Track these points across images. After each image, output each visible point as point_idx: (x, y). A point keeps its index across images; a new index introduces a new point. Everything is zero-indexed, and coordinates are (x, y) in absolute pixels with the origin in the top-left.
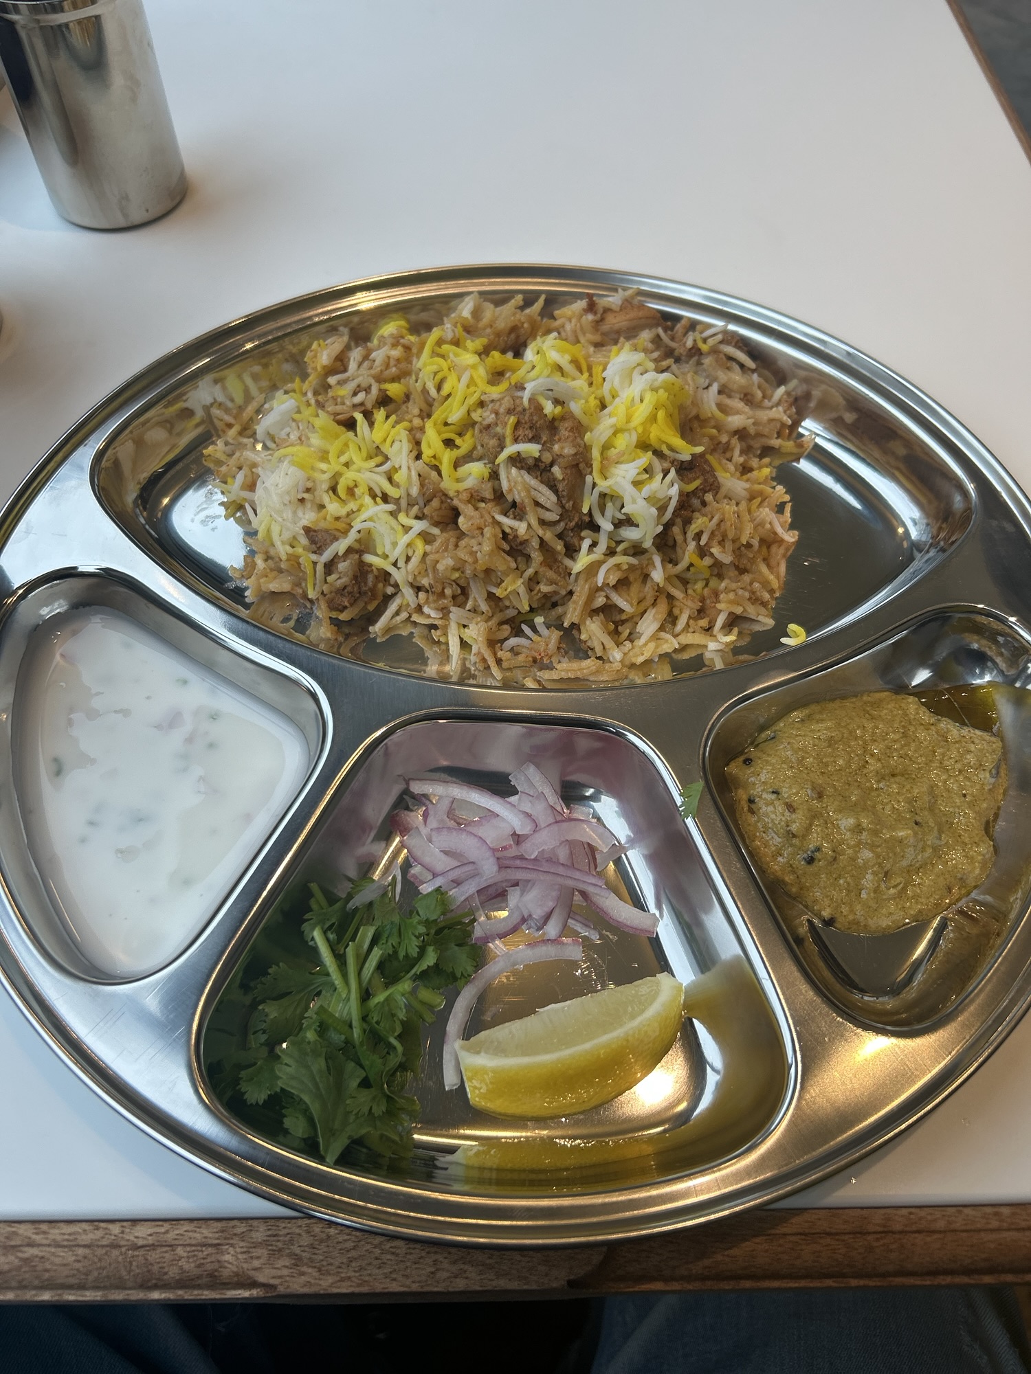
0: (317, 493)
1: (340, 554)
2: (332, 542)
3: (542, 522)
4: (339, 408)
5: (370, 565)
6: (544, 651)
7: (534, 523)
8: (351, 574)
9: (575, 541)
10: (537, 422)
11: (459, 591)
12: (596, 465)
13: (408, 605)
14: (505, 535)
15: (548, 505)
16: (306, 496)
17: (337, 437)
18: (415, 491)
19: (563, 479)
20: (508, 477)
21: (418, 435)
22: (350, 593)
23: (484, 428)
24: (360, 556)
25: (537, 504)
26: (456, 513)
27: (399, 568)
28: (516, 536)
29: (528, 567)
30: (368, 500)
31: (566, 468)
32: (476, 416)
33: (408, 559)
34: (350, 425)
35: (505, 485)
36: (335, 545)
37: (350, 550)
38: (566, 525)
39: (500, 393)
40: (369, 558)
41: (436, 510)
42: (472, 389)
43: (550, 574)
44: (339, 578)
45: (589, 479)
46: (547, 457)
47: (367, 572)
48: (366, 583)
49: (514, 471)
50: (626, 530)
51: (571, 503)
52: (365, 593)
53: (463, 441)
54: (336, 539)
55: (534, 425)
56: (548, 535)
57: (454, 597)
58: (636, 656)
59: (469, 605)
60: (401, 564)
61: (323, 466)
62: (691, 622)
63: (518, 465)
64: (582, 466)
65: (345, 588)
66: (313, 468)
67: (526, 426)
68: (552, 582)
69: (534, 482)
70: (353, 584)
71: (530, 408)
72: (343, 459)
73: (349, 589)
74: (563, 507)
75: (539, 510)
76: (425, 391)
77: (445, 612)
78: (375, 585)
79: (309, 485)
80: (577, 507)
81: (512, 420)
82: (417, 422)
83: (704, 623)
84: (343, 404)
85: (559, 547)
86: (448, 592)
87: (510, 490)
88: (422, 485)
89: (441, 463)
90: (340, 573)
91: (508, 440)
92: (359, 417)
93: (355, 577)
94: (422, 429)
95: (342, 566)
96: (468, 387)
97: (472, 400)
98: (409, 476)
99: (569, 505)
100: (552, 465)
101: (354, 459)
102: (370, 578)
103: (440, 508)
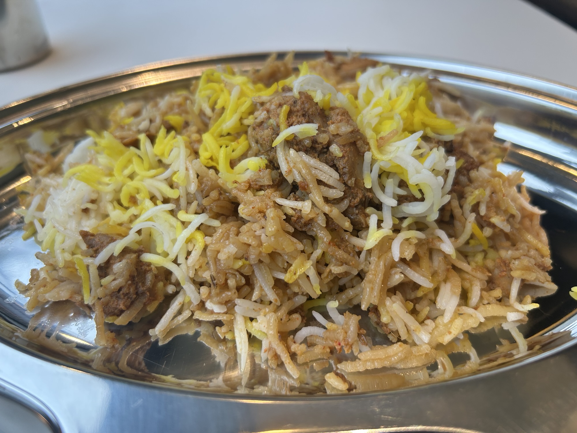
0: (102, 204)
1: (116, 254)
2: (108, 243)
3: (327, 200)
4: (125, 133)
5: (149, 264)
6: (344, 340)
7: (319, 200)
8: (126, 273)
9: (361, 218)
10: (309, 109)
11: (243, 281)
12: (372, 143)
13: (190, 303)
14: (288, 219)
15: (331, 182)
16: (90, 206)
17: (122, 153)
18: (193, 188)
19: (343, 157)
20: (286, 159)
21: (196, 146)
22: (126, 295)
23: (257, 126)
24: (139, 256)
25: (320, 182)
26: (235, 204)
27: (179, 265)
28: (300, 217)
29: (315, 249)
30: (148, 203)
31: (344, 146)
32: (246, 122)
33: (189, 253)
34: (136, 144)
35: (284, 168)
36: (111, 246)
37: (126, 251)
38: (350, 202)
39: (270, 96)
40: (148, 257)
41: (215, 201)
42: (243, 99)
43: (340, 253)
44: (114, 279)
45: (368, 156)
46: (324, 138)
47: (146, 272)
48: (144, 284)
49: (292, 152)
50: (408, 206)
51: (353, 179)
52: (143, 293)
53: (238, 143)
54: (113, 240)
55: (306, 112)
56: (335, 212)
57: (239, 289)
58: (442, 335)
59: (256, 295)
60: (181, 260)
61: (106, 180)
62: (484, 293)
63: (295, 147)
64: (359, 143)
65: (120, 290)
66: (100, 183)
67: (299, 114)
68: (343, 263)
69: (312, 161)
70: (130, 285)
71: (301, 98)
72: (127, 172)
73: (125, 290)
74: (345, 184)
75: (322, 187)
76: (202, 113)
77: (229, 305)
78: (154, 285)
79: (94, 196)
80: (359, 184)
81: (285, 108)
82: (195, 136)
83: (498, 293)
84: (129, 130)
85: (347, 224)
86: (232, 283)
87: (290, 171)
88: (200, 183)
89: (218, 163)
90: (115, 274)
91: (282, 126)
92: (142, 137)
93: (132, 278)
94: (200, 141)
95: (118, 267)
96: (239, 99)
98: (187, 176)
99: (351, 182)
100: (329, 144)
101: (137, 170)
102: (149, 277)
103: (219, 199)
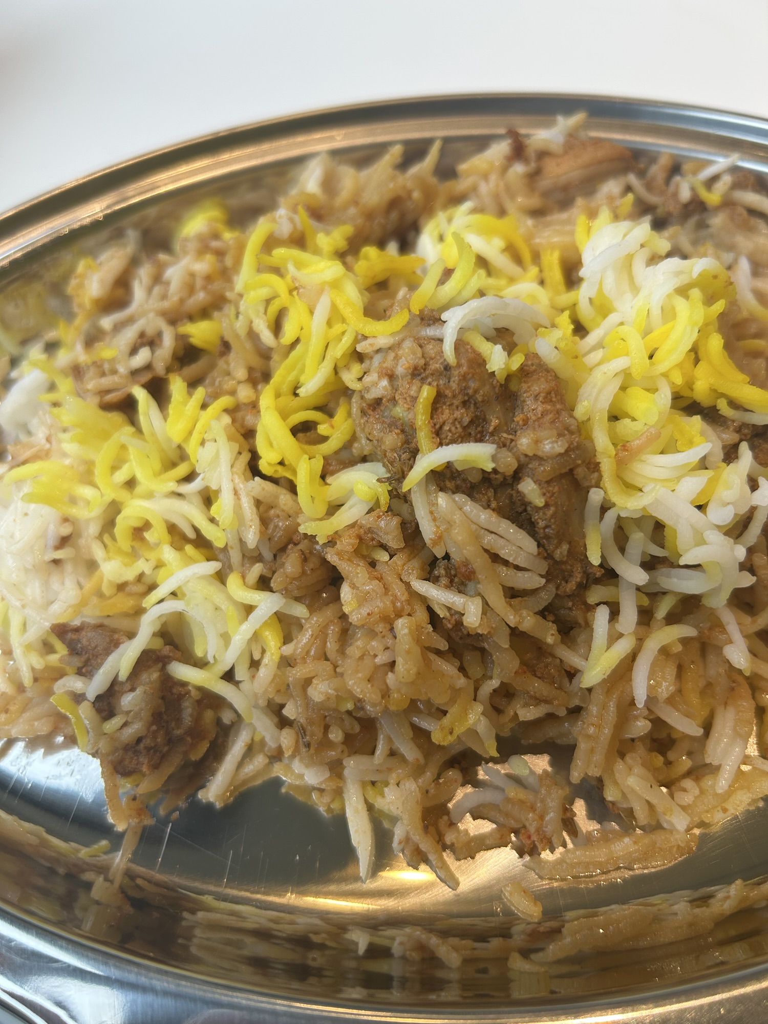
0: (82, 542)
1: (123, 675)
2: (108, 652)
3: (512, 594)
4: (106, 382)
5: (184, 684)
6: (538, 831)
7: (497, 600)
8: (146, 715)
9: (577, 614)
10: (476, 391)
11: (357, 728)
12: (607, 466)
13: (263, 743)
14: (434, 619)
15: (520, 562)
16: (59, 555)
17: (105, 436)
18: (252, 537)
19: (547, 505)
20: (431, 513)
21: (249, 419)
22: (148, 749)
23: (369, 406)
24: (163, 669)
25: (495, 558)
26: (335, 579)
27: (237, 684)
28: (459, 624)
29: (487, 677)
30: (168, 554)
31: (548, 482)
32: (349, 378)
33: (255, 664)
34: (127, 406)
35: (428, 530)
36: (111, 660)
37: (142, 663)
38: (557, 588)
39: (393, 334)
40: (183, 672)
41: (294, 579)
42: (338, 328)
43: (537, 686)
44: (125, 724)
45: (595, 496)
46: (508, 463)
47: (181, 697)
48: (179, 720)
49: (443, 500)
50: (669, 576)
51: (565, 547)
52: (181, 739)
53: (332, 427)
54: (115, 644)
55: (470, 397)
56: (528, 621)
57: (349, 739)
59: (381, 749)
60: (241, 674)
61: (86, 492)
63: (448, 484)
64: (580, 472)
65: (139, 740)
66: (73, 500)
67: (456, 402)
68: (538, 701)
69: (485, 517)
70: (155, 732)
71: (459, 365)
72: (121, 476)
73: (147, 742)
74: (549, 557)
75: (503, 571)
76: (252, 335)
77: (336, 769)
78: (198, 719)
79: (66, 530)
80: (579, 554)
81: (427, 393)
82: (245, 393)
84: (114, 372)
85: (550, 637)
86: (336, 735)
87: (439, 539)
88: (264, 521)
89: (294, 472)
90: (126, 715)
91: (423, 437)
92: (141, 395)
93: (157, 716)
94: (254, 406)
95: (128, 700)
96: (329, 324)
97: (339, 350)
98: (238, 509)
99: (561, 552)
100: (517, 476)
101: (140, 476)
102: (188, 711)
103: (304, 573)
